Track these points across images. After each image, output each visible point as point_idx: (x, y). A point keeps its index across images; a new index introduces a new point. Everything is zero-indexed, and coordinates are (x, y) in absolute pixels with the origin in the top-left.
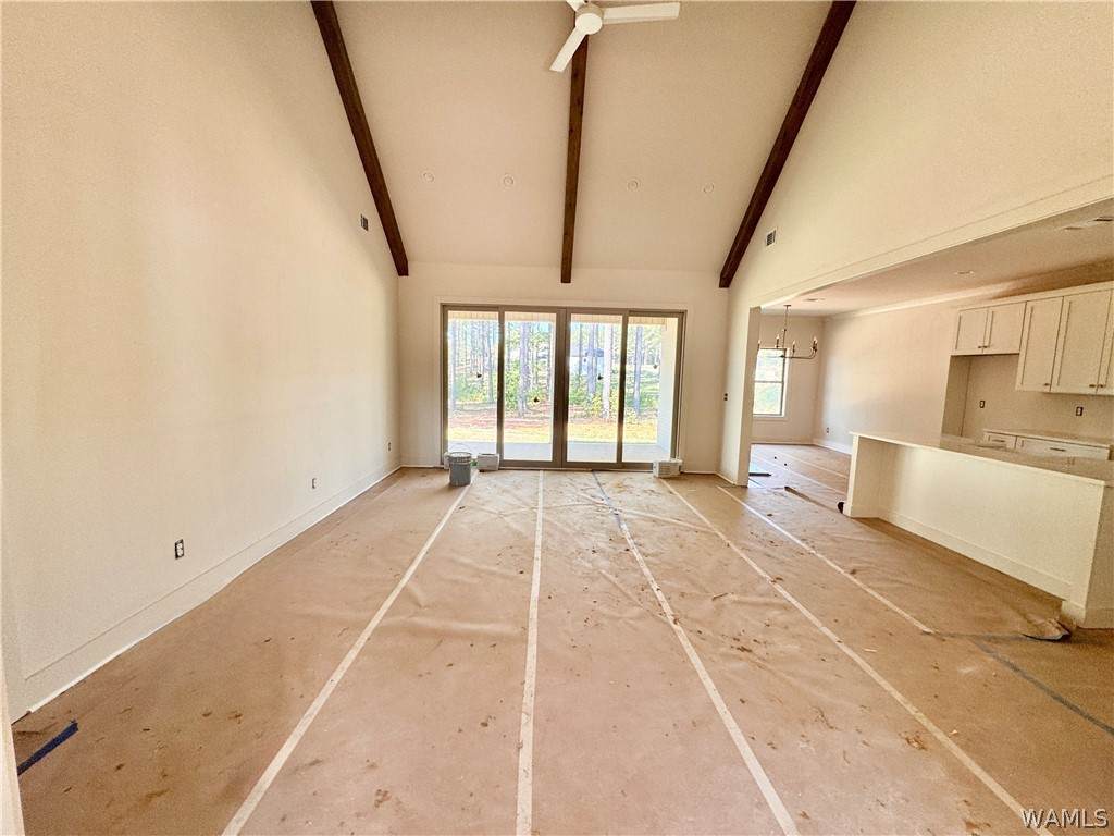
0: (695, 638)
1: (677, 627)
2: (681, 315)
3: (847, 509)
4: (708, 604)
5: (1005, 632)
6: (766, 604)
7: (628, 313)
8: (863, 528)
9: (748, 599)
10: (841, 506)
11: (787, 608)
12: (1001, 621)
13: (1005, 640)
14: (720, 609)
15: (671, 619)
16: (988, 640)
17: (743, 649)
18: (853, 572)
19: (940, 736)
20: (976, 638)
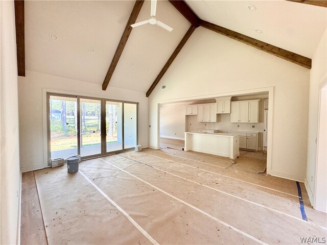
0: (209, 185)
1: (203, 185)
2: (138, 104)
4: (198, 178)
6: (205, 173)
7: (124, 102)
9: (201, 173)
10: (183, 149)
14: (202, 178)
15: (200, 184)
17: (217, 183)
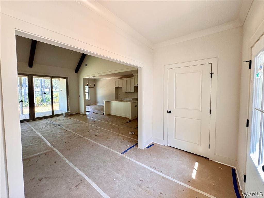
0: (88, 137)
1: (84, 137)
2: (67, 78)
3: (104, 114)
4: (88, 133)
5: (124, 123)
6: (97, 130)
7: (52, 77)
8: (107, 116)
9: (94, 130)
10: (103, 113)
11: (100, 129)
12: (124, 122)
13: (125, 124)
14: (90, 133)
15: (82, 137)
16: (123, 125)
17: (96, 136)
18: (107, 122)
19: (120, 134)
20: (122, 125)
